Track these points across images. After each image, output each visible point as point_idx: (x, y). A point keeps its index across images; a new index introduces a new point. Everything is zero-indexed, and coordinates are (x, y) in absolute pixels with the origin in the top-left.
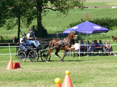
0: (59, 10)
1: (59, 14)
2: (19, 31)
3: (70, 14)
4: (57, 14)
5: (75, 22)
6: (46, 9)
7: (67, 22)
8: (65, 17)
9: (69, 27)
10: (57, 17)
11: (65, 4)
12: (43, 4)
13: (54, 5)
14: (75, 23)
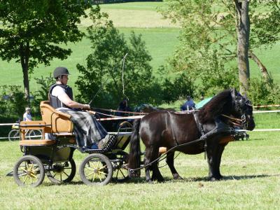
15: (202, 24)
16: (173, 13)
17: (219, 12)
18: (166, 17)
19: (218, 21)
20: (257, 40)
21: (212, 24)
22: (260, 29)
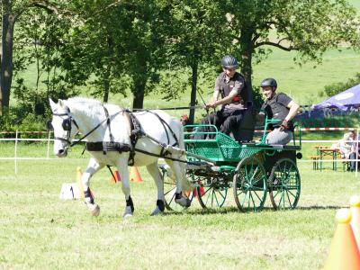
0: (298, 49)
1: (299, 60)
2: (194, 102)
3: (327, 61)
4: (295, 59)
5: (340, 81)
6: (265, 47)
7: (319, 82)
8: (315, 67)
9: (325, 93)
10: (292, 68)
11: (316, 34)
12: (258, 31)
13: (286, 36)
14: (341, 83)
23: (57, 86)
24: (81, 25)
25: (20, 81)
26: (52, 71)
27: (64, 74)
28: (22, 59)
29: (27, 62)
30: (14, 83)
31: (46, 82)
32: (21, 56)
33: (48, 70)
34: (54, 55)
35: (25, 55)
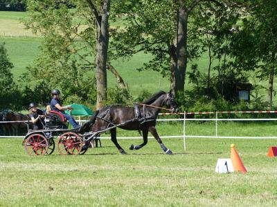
15: (63, 35)
16: (35, 24)
17: (80, 24)
18: (28, 28)
19: (78, 33)
20: (115, 52)
21: (73, 35)
22: (119, 42)
23: (228, 70)
24: (248, 16)
25: (194, 67)
26: (223, 58)
27: (233, 60)
28: (196, 48)
29: (200, 50)
30: (189, 69)
31: (217, 68)
32: (195, 45)
33: (219, 57)
34: (224, 44)
35: (199, 44)
